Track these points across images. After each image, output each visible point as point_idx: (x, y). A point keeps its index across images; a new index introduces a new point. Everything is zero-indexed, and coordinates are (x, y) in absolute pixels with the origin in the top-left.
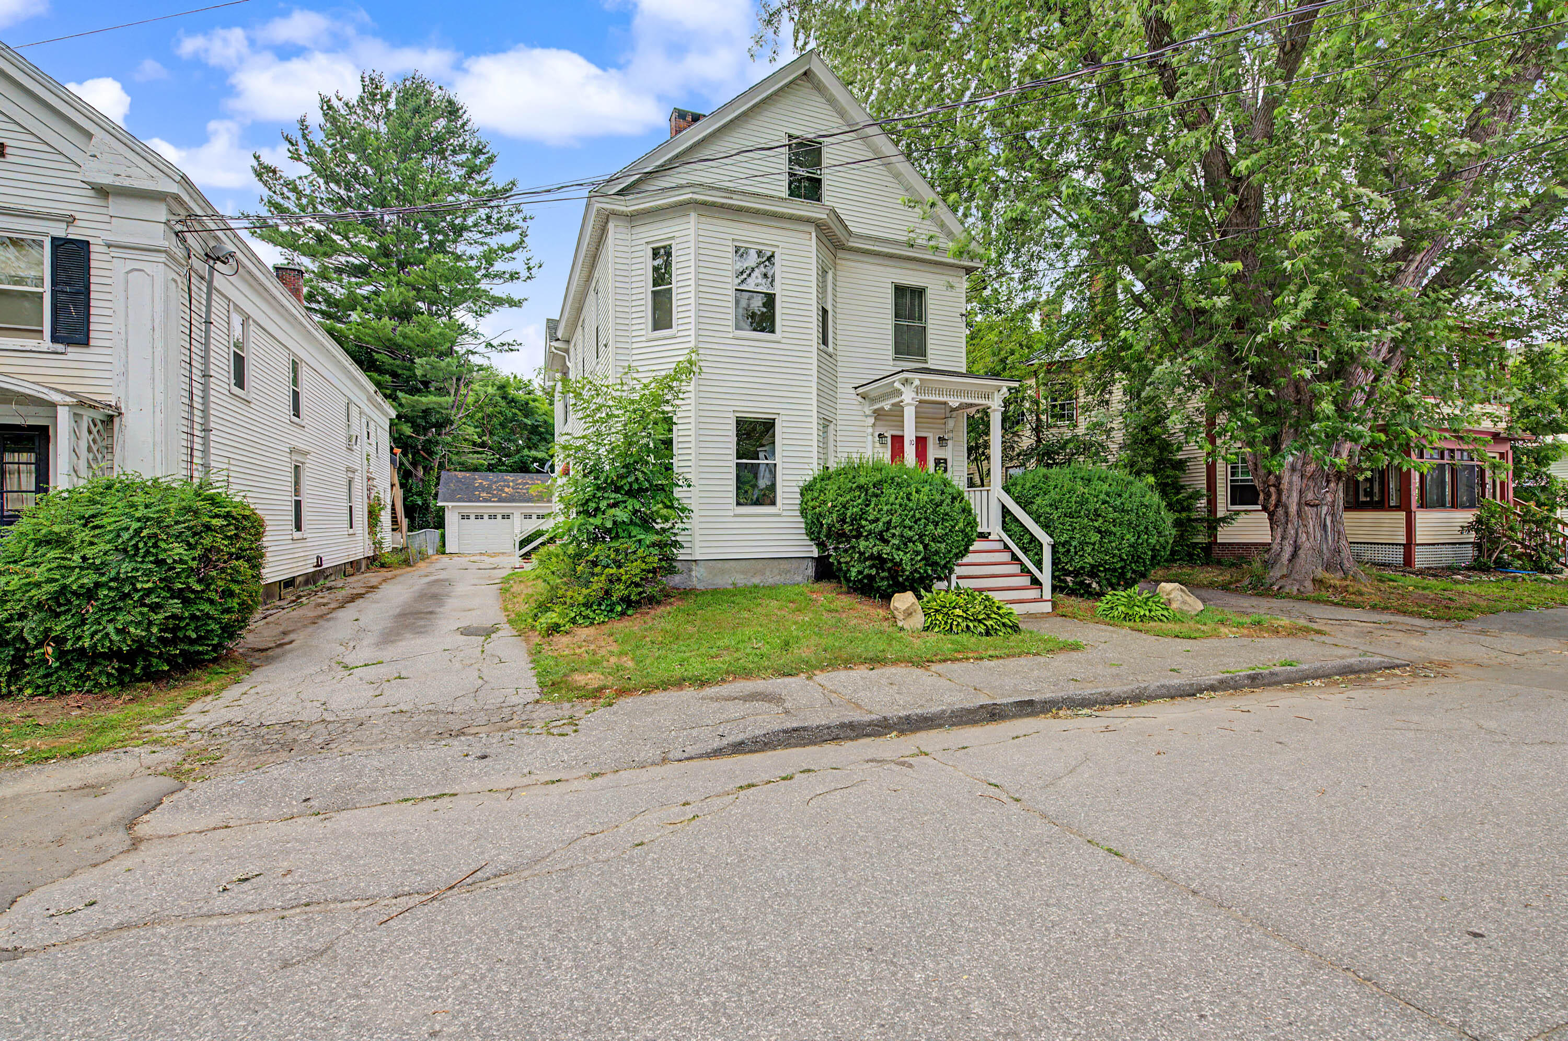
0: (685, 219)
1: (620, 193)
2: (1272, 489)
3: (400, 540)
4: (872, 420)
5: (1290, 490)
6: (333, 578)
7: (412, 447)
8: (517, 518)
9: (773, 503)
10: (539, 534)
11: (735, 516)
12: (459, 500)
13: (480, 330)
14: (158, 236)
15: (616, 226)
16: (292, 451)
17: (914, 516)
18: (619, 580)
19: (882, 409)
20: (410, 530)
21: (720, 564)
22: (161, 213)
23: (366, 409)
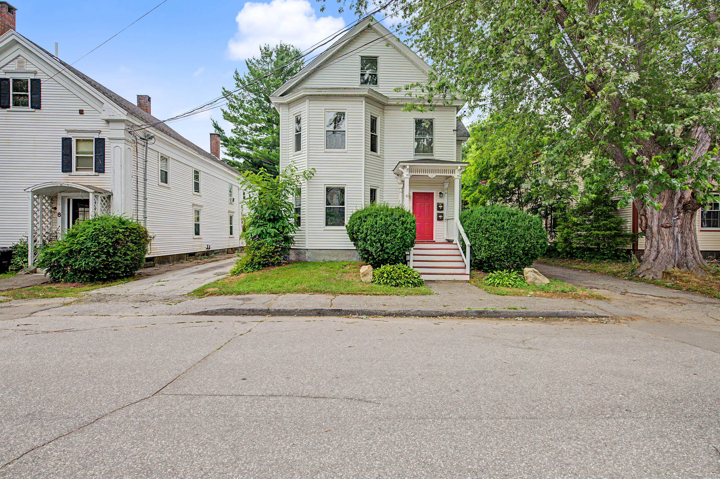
0: (305, 103)
1: (282, 95)
2: (643, 217)
4: (401, 186)
5: (652, 218)
9: (342, 225)
11: (325, 230)
14: (122, 134)
15: (282, 109)
16: (194, 205)
17: (376, 231)
21: (318, 251)
22: (123, 126)
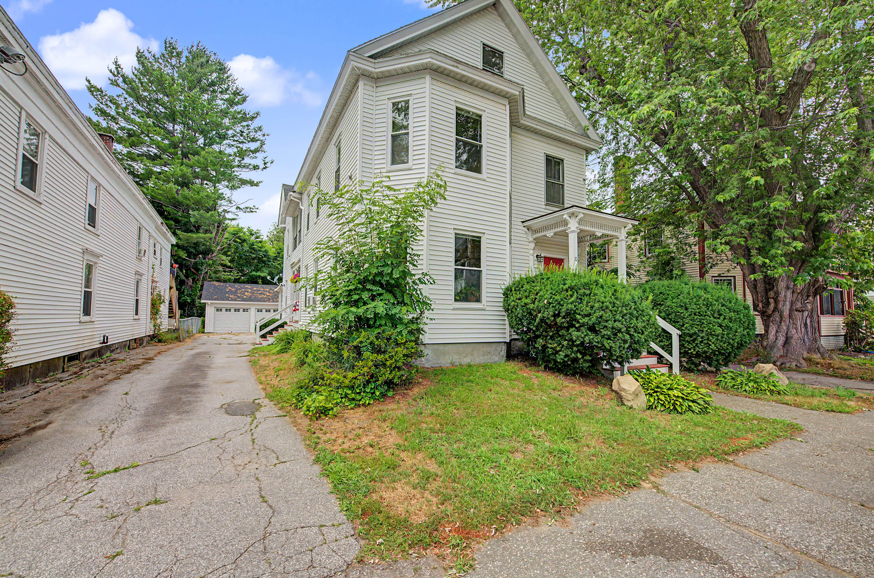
0: (422, 81)
1: (371, 57)
2: (771, 301)
3: (174, 323)
4: (533, 245)
5: (785, 301)
6: (118, 351)
7: (186, 266)
8: (253, 311)
9: (478, 300)
10: (273, 321)
11: (454, 309)
12: (215, 299)
13: (233, 198)
15: (365, 84)
16: (85, 251)
18: (384, 365)
19: (546, 236)
20: (182, 316)
21: (441, 347)
23: (154, 234)
